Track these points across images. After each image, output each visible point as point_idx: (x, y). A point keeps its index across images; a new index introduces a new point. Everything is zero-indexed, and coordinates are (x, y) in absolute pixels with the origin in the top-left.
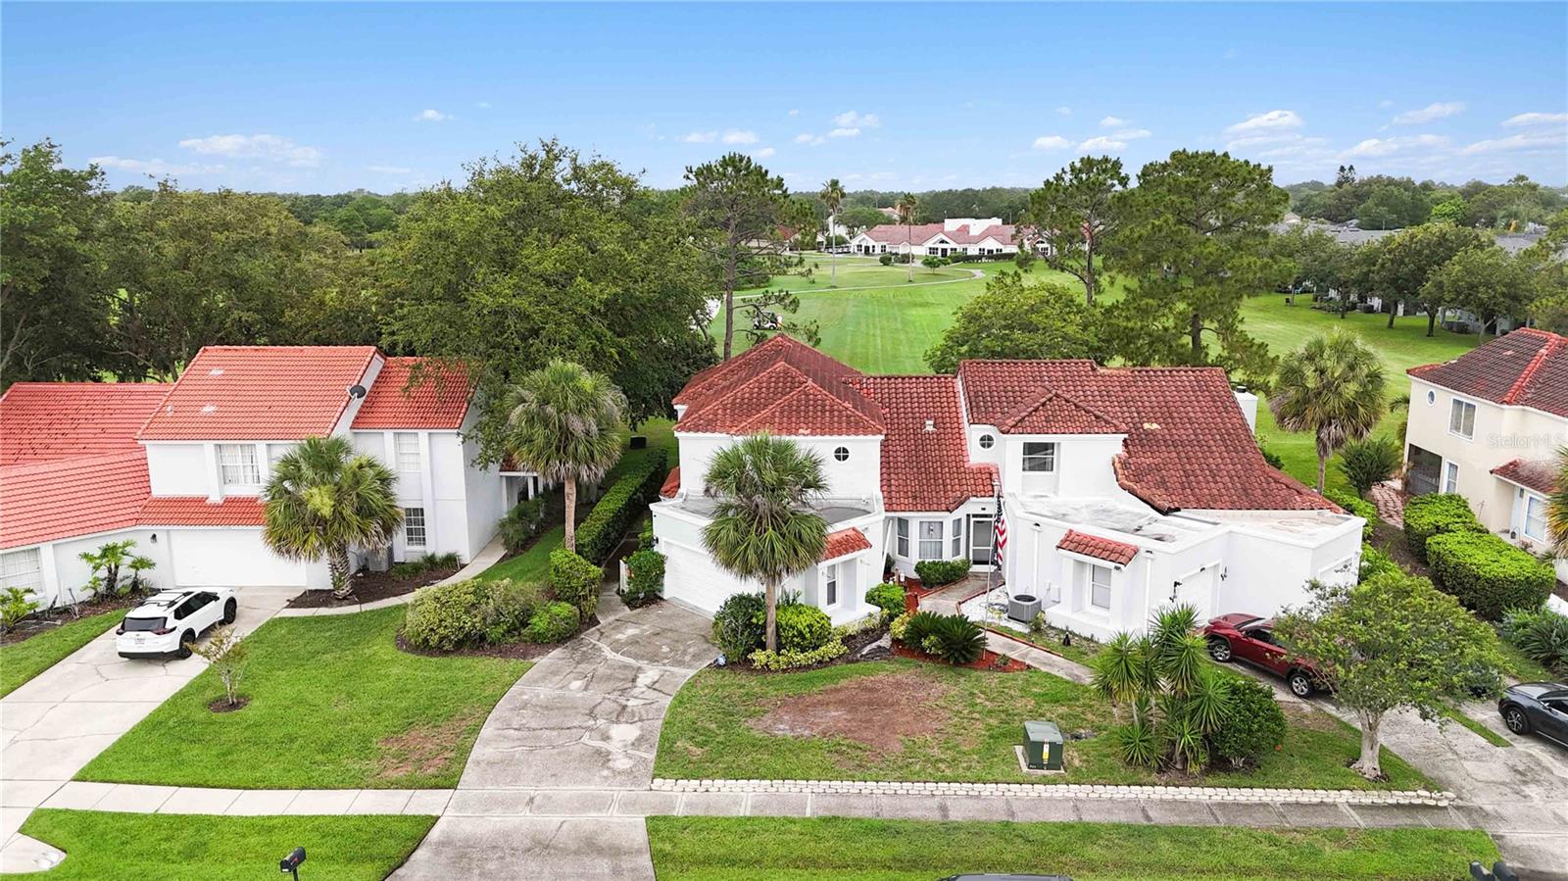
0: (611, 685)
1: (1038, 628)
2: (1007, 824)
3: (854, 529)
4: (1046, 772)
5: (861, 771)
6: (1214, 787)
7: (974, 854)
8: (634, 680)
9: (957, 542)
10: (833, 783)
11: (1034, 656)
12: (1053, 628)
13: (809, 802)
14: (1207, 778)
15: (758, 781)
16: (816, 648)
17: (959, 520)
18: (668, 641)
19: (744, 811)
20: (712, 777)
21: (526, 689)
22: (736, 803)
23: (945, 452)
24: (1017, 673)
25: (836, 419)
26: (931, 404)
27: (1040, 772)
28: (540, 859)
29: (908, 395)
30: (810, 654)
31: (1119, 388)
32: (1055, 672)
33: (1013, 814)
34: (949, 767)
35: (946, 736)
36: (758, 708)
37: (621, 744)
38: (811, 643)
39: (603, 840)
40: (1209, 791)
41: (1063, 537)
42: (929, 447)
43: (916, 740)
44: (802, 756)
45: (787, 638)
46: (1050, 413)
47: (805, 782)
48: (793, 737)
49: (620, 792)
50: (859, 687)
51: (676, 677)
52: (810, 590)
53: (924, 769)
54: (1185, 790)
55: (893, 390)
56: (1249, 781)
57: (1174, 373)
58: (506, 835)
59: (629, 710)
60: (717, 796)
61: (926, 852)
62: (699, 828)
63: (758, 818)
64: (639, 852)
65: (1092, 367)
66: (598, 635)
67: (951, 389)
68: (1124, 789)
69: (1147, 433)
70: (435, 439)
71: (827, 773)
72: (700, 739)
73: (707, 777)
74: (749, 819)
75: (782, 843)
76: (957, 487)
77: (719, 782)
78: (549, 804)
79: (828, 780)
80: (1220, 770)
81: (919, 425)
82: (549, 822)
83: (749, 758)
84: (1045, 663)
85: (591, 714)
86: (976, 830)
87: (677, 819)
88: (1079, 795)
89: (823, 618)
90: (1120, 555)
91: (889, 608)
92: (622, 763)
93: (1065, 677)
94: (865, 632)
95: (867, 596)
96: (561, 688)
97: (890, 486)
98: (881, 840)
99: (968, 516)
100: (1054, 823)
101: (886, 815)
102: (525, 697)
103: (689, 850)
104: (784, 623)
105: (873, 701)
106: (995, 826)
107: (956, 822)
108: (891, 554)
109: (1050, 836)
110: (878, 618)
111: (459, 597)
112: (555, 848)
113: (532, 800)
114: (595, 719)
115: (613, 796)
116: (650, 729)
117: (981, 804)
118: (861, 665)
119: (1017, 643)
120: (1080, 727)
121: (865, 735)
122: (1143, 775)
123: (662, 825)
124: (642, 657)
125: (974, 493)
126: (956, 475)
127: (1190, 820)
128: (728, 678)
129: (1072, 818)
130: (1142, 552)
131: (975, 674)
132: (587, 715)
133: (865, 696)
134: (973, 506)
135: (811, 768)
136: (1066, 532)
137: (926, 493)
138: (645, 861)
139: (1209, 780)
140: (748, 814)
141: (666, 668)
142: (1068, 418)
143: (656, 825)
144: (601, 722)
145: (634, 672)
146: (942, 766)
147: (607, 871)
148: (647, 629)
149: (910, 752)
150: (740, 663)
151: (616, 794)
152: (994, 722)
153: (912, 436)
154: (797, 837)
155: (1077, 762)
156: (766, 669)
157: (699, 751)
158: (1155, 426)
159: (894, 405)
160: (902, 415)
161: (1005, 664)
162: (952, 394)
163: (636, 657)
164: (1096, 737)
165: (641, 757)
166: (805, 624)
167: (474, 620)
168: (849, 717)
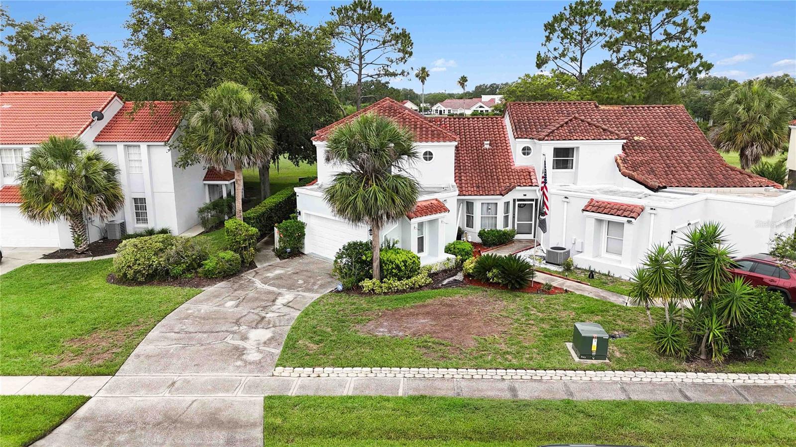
0: (256, 304)
1: (568, 268)
2: (568, 402)
3: (436, 200)
4: (594, 361)
5: (443, 360)
6: (736, 372)
7: (544, 426)
8: (274, 301)
9: (506, 218)
10: (421, 369)
11: (569, 285)
12: (579, 269)
13: (401, 385)
14: (728, 366)
15: (360, 368)
16: (409, 277)
17: (508, 203)
18: (303, 277)
19: (348, 391)
20: (323, 365)
21: (192, 306)
22: (340, 385)
23: (498, 160)
24: (558, 295)
25: (424, 132)
26: (487, 133)
27: (589, 361)
28: (166, 431)
29: (472, 127)
30: (405, 281)
31: (615, 117)
32: (586, 294)
33: (571, 394)
34: (516, 357)
35: (510, 336)
36: (364, 317)
37: (256, 343)
38: (405, 274)
39: (224, 416)
40: (733, 376)
41: (586, 203)
42: (487, 157)
43: (486, 338)
44: (397, 349)
45: (387, 270)
46: (571, 128)
47: (398, 369)
48: (390, 336)
49: (247, 378)
50: (441, 304)
51: (306, 299)
52: (406, 240)
53: (495, 359)
54: (712, 375)
55: (462, 125)
56: (764, 369)
57: (651, 108)
58: (143, 411)
59: (267, 319)
60: (326, 380)
61: (501, 425)
62: (307, 405)
63: (358, 397)
64: (254, 425)
65: (595, 105)
66: (254, 274)
67: (500, 124)
68: (661, 374)
69: (637, 142)
70: (153, 150)
71: (417, 362)
72: (317, 338)
73: (319, 366)
74: (350, 397)
75: (377, 417)
76: (507, 180)
77: (328, 370)
78: (188, 388)
79: (417, 367)
80: (737, 359)
81: (480, 145)
82: (183, 400)
83: (354, 351)
84: (577, 289)
85: (237, 322)
86: (543, 407)
87: (290, 398)
88: (624, 379)
89: (414, 257)
90: (632, 212)
91: (462, 256)
92: (253, 356)
93: (594, 297)
94: (445, 271)
95: (446, 248)
96: (218, 306)
97: (461, 180)
98: (462, 415)
99: (514, 200)
100: (609, 402)
101: (466, 394)
102: (190, 311)
103: (296, 423)
104: (385, 259)
105: (453, 312)
106: (558, 403)
107: (525, 400)
108: (461, 227)
109: (607, 412)
110: (454, 261)
111: (151, 244)
112: (182, 422)
113: (173, 384)
114: (239, 325)
115: (241, 380)
116: (280, 332)
117: (542, 387)
118: (443, 290)
119: (555, 277)
120: (614, 330)
121: (446, 335)
122: (675, 364)
123: (277, 403)
124: (283, 287)
125: (519, 184)
126: (505, 173)
127: (723, 399)
128: (345, 298)
129: (622, 397)
130: (647, 210)
131: (526, 296)
132: (233, 323)
133: (445, 309)
134: (518, 193)
135: (403, 359)
136: (589, 200)
137: (485, 184)
138: (258, 433)
139: (731, 367)
140: (350, 394)
141: (299, 293)
142: (584, 130)
143: (272, 404)
144: (243, 328)
145: (275, 296)
146: (510, 357)
147: (221, 442)
148: (290, 270)
149: (483, 348)
150: (354, 288)
151: (243, 379)
152: (546, 326)
153: (475, 151)
154: (390, 412)
155: (618, 354)
156: (372, 292)
157: (315, 347)
158: (642, 138)
159: (463, 133)
160: (469, 139)
161: (549, 289)
162: (501, 127)
163: (279, 286)
164: (628, 336)
165: (269, 352)
166: (401, 260)
167: (160, 260)
168: (434, 323)
